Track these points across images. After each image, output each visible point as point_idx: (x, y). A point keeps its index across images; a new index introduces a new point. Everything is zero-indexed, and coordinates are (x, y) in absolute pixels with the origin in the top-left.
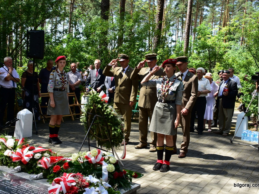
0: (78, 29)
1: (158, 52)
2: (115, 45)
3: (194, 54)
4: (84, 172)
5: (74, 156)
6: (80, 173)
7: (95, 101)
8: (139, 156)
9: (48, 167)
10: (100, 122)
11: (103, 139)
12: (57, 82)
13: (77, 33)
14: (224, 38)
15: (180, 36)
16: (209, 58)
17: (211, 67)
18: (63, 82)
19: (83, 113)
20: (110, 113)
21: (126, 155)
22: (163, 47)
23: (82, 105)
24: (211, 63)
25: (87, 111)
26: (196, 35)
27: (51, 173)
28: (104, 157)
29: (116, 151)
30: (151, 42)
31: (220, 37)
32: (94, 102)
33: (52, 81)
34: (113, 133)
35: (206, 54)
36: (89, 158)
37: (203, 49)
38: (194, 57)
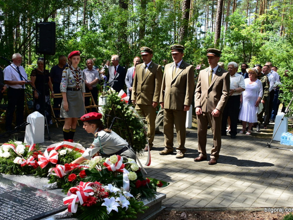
0: (94, 20)
1: (185, 45)
2: (136, 38)
3: (227, 48)
4: (102, 180)
5: (91, 164)
6: (98, 181)
7: (114, 102)
8: (165, 163)
9: (63, 176)
10: (120, 126)
12: (70, 80)
13: (92, 25)
14: (261, 28)
15: (211, 27)
16: (244, 51)
17: (245, 61)
18: (78, 80)
20: (131, 115)
22: (191, 40)
23: (100, 106)
24: (246, 56)
25: (105, 113)
26: (228, 25)
27: (67, 182)
28: (125, 164)
29: (138, 157)
30: (177, 34)
31: (256, 27)
32: (113, 103)
33: (65, 80)
34: (135, 137)
35: (240, 47)
36: (108, 166)
37: (236, 41)
38: (226, 50)
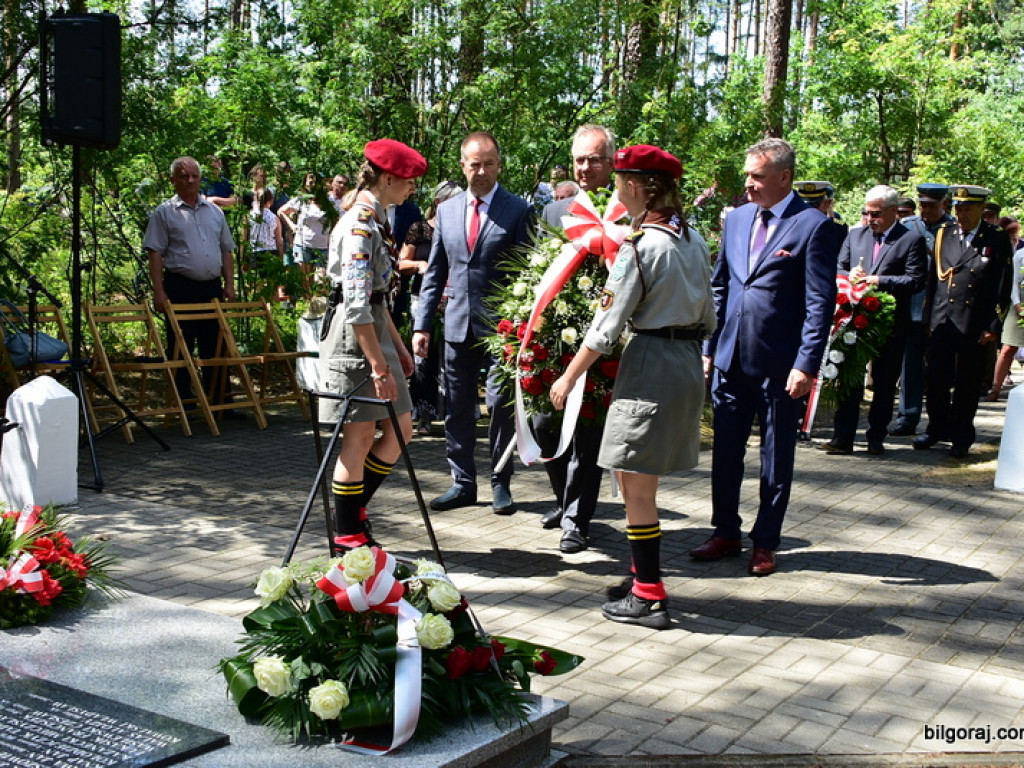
1: (646, 108)
2: (445, 79)
3: (814, 119)
4: (315, 648)
5: (269, 581)
13: (269, 28)
14: (952, 38)
15: (750, 36)
16: (883, 134)
17: (888, 175)
22: (669, 88)
23: (302, 355)
24: (889, 155)
26: (819, 26)
28: (402, 582)
30: (611, 63)
31: (930, 36)
35: (866, 115)
36: (338, 590)
37: (853, 91)
38: (812, 131)
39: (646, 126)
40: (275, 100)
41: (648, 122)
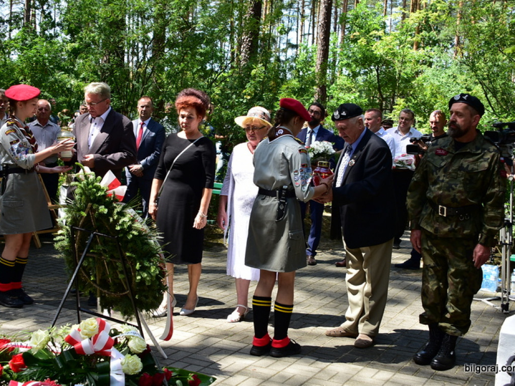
1: (253, 72)
2: (145, 54)
3: (342, 80)
4: (62, 376)
5: (37, 339)
6: (52, 379)
7: (92, 198)
8: (207, 333)
10: (104, 251)
11: (115, 292)
13: (46, 24)
14: (414, 39)
15: (309, 34)
16: (379, 88)
19: (61, 228)
20: (130, 228)
21: (175, 332)
22: (266, 62)
23: (61, 207)
24: (383, 99)
25: (70, 223)
26: (346, 30)
28: (113, 338)
29: (147, 321)
30: (235, 48)
31: (403, 38)
32: (88, 200)
34: (139, 278)
35: (370, 78)
36: (76, 342)
37: (363, 65)
38: (342, 85)
39: (253, 82)
40: (47, 64)
41: (254, 80)
